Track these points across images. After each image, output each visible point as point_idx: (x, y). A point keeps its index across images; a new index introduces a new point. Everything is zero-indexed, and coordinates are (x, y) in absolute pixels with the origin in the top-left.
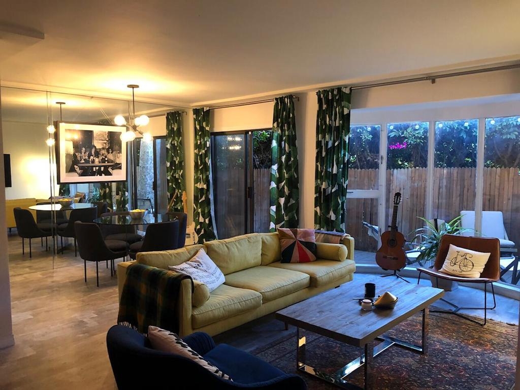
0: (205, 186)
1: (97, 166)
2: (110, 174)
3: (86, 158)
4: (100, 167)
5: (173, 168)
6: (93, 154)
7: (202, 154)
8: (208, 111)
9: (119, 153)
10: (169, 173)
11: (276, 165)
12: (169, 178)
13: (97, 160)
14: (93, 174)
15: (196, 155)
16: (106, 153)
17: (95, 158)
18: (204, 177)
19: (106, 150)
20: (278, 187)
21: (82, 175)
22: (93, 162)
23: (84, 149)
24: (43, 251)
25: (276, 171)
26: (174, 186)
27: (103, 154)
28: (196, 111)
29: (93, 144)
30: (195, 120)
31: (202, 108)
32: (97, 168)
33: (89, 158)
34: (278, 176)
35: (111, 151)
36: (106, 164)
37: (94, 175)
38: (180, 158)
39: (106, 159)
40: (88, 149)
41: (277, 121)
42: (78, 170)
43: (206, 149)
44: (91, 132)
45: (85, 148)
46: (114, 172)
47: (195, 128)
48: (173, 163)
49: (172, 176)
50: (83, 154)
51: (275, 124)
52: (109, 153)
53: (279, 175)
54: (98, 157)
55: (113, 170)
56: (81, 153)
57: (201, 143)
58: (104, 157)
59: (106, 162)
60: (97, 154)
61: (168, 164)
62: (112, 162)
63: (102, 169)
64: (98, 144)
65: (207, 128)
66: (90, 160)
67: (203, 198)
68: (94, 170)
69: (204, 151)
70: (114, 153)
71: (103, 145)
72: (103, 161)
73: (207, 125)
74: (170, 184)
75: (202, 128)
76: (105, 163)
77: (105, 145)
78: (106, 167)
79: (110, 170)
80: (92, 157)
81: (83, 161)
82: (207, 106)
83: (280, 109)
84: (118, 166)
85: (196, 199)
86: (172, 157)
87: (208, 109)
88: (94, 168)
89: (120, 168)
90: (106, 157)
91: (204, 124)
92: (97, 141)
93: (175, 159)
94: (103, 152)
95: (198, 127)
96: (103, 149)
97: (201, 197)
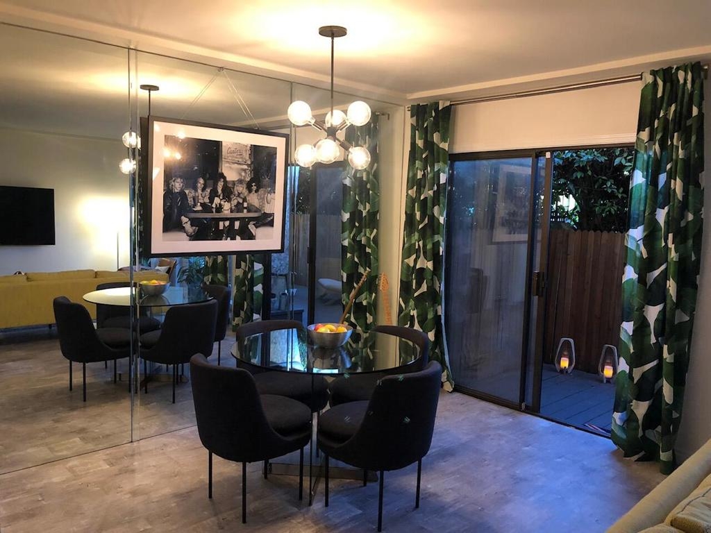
0: (430, 265)
1: (227, 219)
2: (251, 237)
3: (207, 200)
4: (232, 220)
5: (357, 224)
6: (220, 191)
7: (426, 198)
8: (448, 110)
9: (269, 193)
10: (346, 234)
11: (641, 228)
12: (346, 243)
13: (227, 206)
14: (218, 236)
15: (411, 202)
16: (245, 192)
17: (222, 203)
18: (429, 246)
19: (245, 186)
20: (642, 279)
21: (195, 237)
22: (219, 209)
23: (201, 181)
24: (107, 383)
25: (641, 243)
26: (356, 260)
27: (239, 194)
28: (419, 111)
29: (220, 170)
30: (414, 129)
31: (432, 105)
32: (227, 223)
33: (212, 201)
34: (645, 256)
35: (254, 188)
36: (245, 214)
37: (221, 240)
38: (373, 206)
39: (245, 205)
40: (211, 182)
41: (651, 125)
42: (188, 226)
43: (435, 188)
44: (217, 145)
45: (204, 180)
46: (260, 232)
47: (413, 144)
48: (356, 215)
49: (354, 239)
50: (200, 191)
51: (645, 135)
52: (250, 191)
53: (648, 253)
54: (229, 200)
55: (257, 227)
56: (196, 190)
57: (424, 175)
58: (241, 201)
59: (245, 211)
60: (228, 193)
61: (346, 216)
62: (255, 212)
63: (237, 224)
64: (231, 172)
65: (445, 146)
66: (214, 206)
67: (424, 288)
68: (221, 227)
69: (431, 193)
70: (261, 191)
71: (241, 175)
72: (239, 208)
73: (444, 139)
74: (349, 255)
75: (429, 145)
76: (243, 212)
77: (243, 174)
78: (245, 222)
79: (251, 227)
80: (217, 200)
81: (199, 208)
82: (444, 98)
83: (663, 97)
84: (265, 220)
85: (406, 289)
86: (356, 204)
87: (448, 104)
88: (221, 224)
89: (271, 224)
90: (245, 200)
91: (436, 137)
92: (228, 165)
93: (361, 207)
94: (241, 189)
95: (420, 143)
96: (240, 181)
97: (419, 285)
